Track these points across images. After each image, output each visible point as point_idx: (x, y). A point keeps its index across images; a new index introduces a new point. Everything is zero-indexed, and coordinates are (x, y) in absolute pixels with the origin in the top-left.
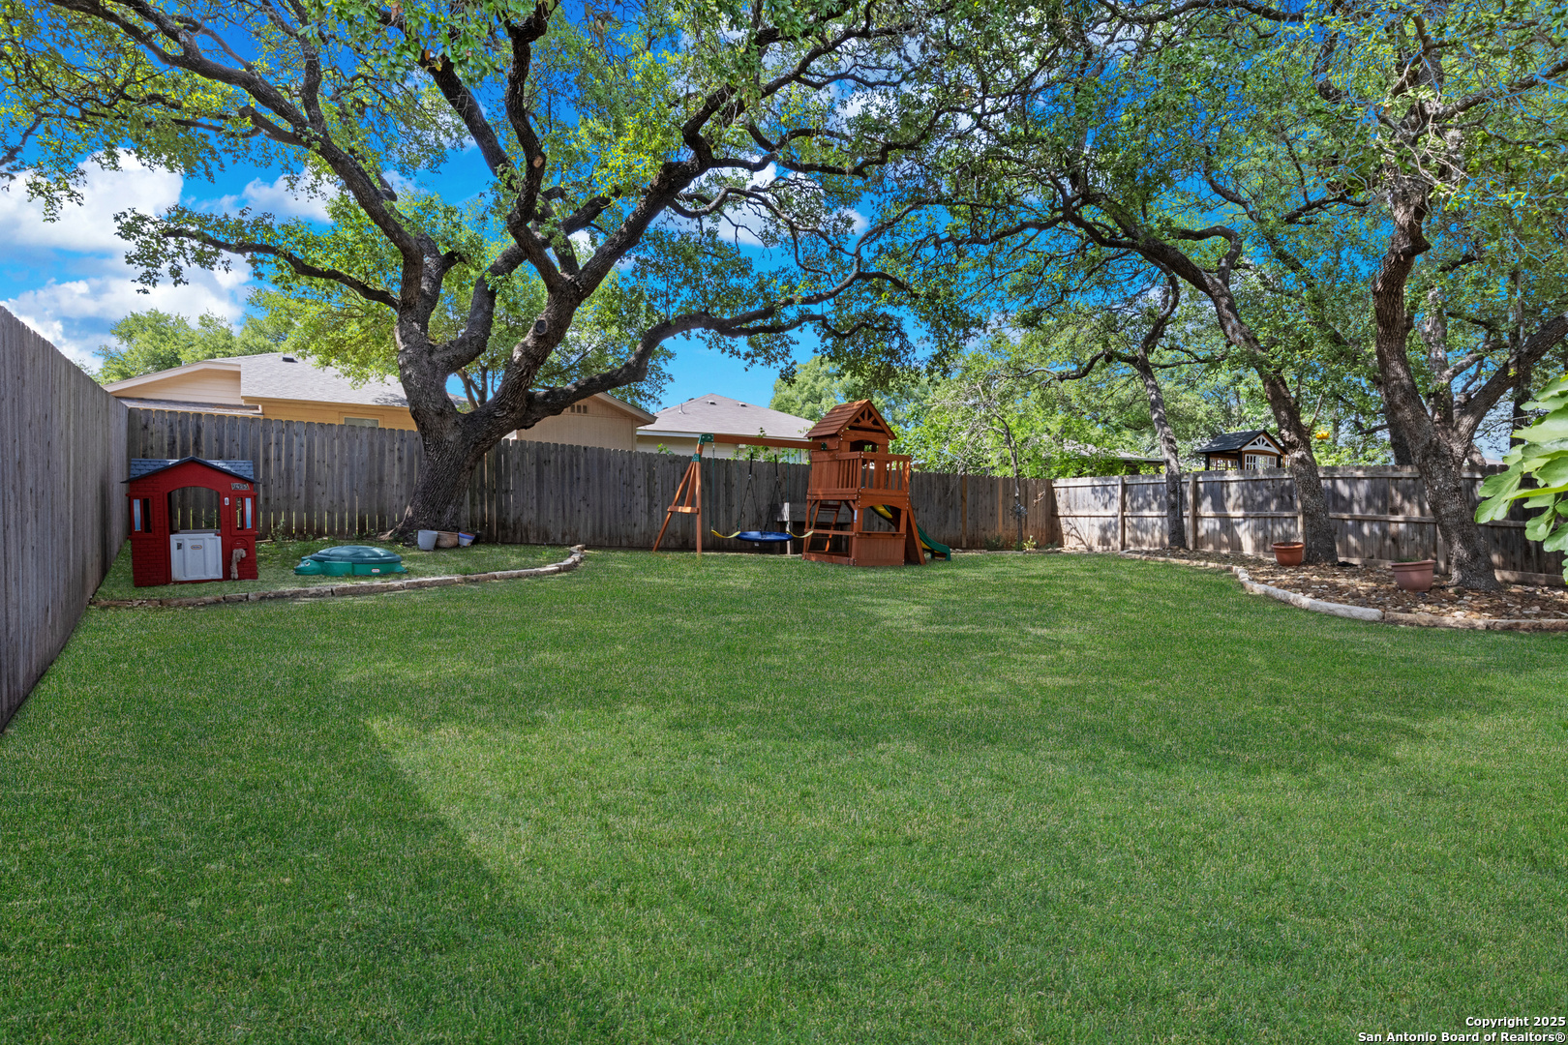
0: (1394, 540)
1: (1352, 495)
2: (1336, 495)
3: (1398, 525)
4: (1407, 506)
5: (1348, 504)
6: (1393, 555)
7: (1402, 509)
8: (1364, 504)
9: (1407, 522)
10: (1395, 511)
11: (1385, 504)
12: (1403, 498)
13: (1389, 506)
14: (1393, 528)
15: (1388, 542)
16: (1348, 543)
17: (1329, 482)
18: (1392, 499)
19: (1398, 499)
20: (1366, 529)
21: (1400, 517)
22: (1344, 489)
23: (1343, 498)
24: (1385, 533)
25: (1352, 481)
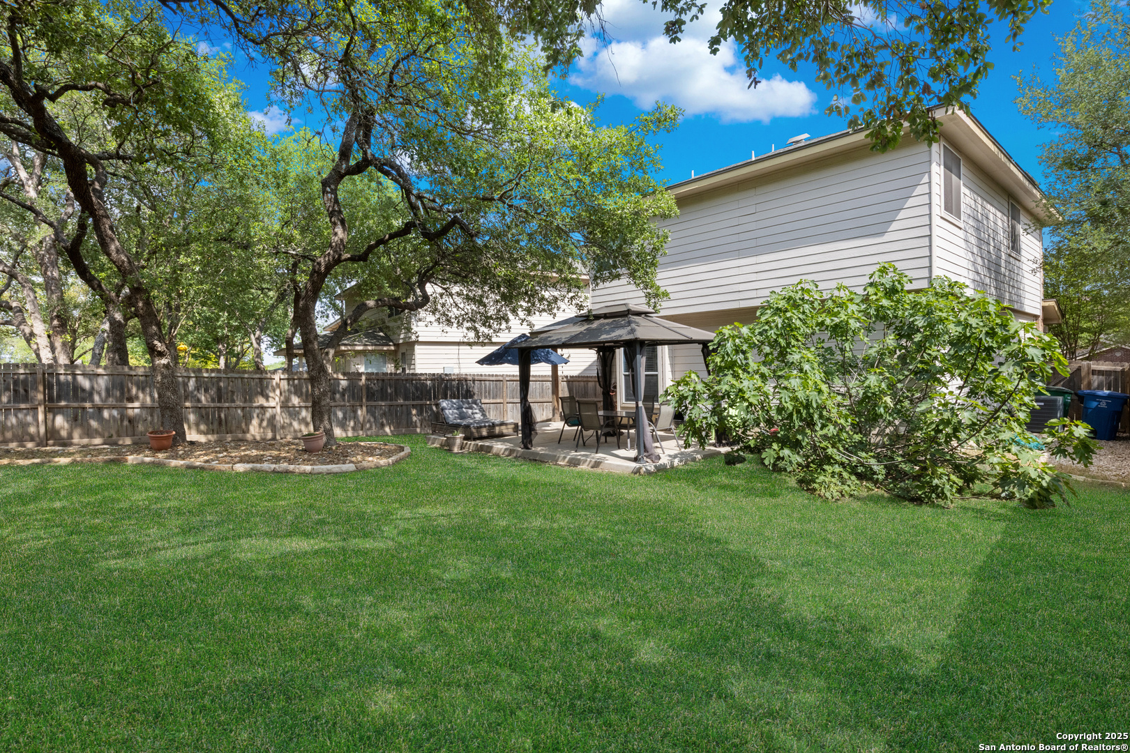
0: (130, 421)
1: (92, 388)
2: (77, 388)
3: (134, 409)
4: (141, 395)
5: (89, 395)
6: (130, 433)
7: (137, 398)
8: (103, 394)
9: (142, 407)
10: (131, 400)
11: (122, 393)
12: (138, 389)
13: (126, 395)
14: (130, 412)
15: (126, 423)
16: (89, 425)
17: (70, 378)
18: (129, 390)
19: (134, 391)
20: (106, 414)
21: (136, 404)
22: (85, 383)
23: (83, 390)
24: (123, 417)
25: (92, 376)
